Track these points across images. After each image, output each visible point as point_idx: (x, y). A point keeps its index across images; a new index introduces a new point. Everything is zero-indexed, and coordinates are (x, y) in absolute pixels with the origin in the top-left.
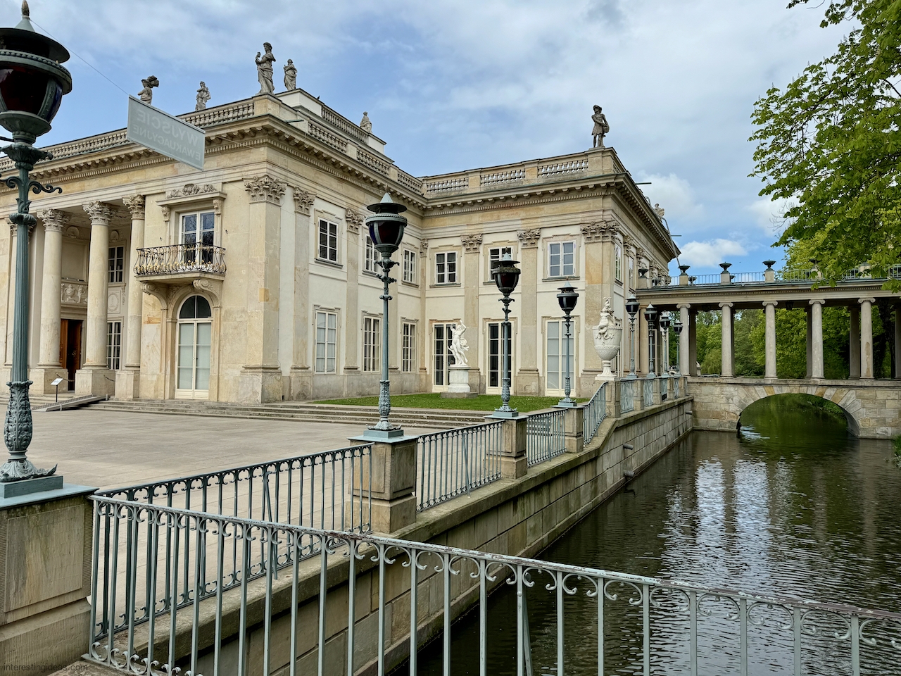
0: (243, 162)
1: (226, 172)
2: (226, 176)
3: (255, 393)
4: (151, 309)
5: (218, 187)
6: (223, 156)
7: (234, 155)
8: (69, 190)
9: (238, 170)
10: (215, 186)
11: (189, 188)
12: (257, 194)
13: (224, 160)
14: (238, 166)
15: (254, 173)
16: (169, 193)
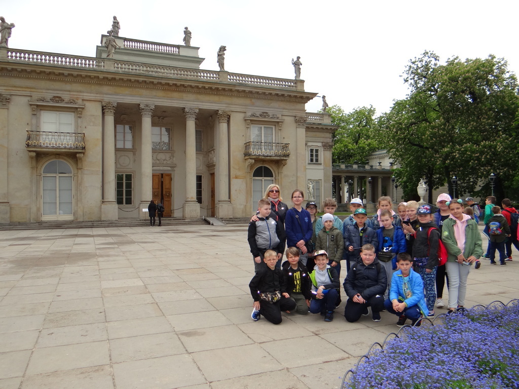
0: (293, 107)
1: (284, 110)
2: (284, 113)
4: (237, 171)
6: (282, 103)
7: (287, 103)
8: (168, 96)
10: (278, 116)
11: (265, 114)
12: (301, 124)
13: (283, 105)
14: (291, 110)
15: (299, 114)
16: (249, 114)
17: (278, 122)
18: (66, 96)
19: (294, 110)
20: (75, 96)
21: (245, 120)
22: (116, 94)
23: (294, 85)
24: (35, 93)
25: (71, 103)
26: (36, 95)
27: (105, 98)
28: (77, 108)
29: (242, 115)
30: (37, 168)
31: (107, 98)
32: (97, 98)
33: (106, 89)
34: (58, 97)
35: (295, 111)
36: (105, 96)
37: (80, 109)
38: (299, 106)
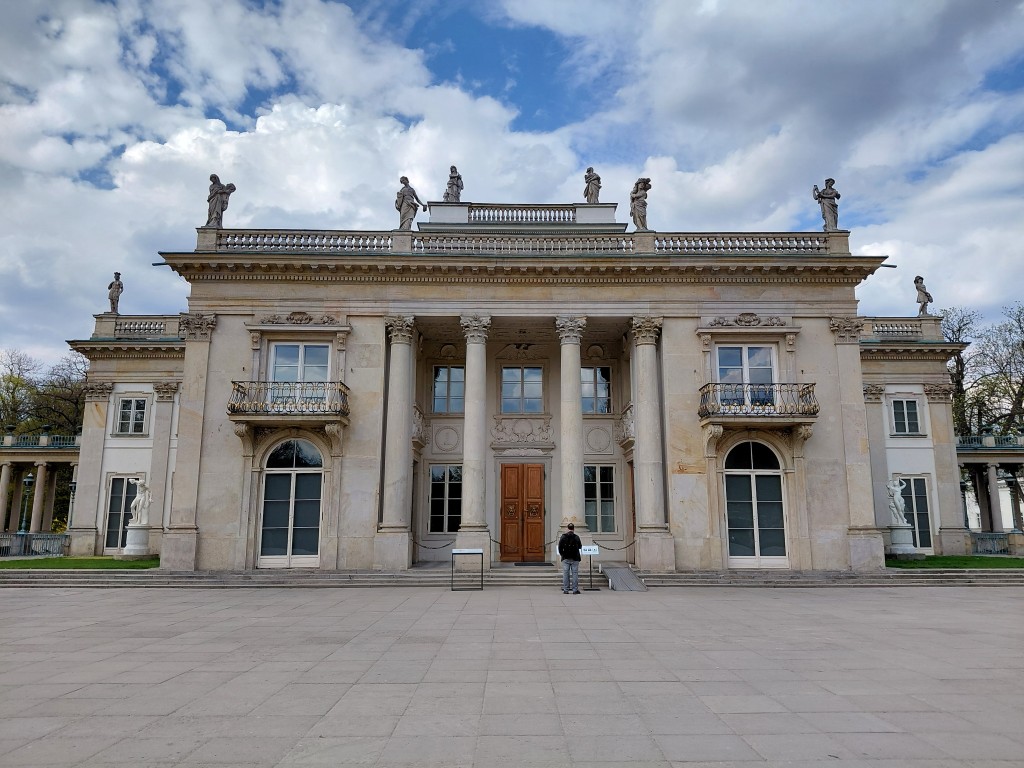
0: (823, 297)
1: (799, 306)
2: (799, 311)
3: (876, 558)
4: (683, 455)
5: (788, 320)
6: (791, 288)
7: (806, 289)
8: (521, 295)
9: (816, 306)
10: (783, 319)
11: (747, 318)
12: (847, 335)
13: (794, 293)
14: (818, 302)
15: (840, 312)
16: (708, 319)
17: (784, 335)
18: (317, 312)
19: (826, 302)
20: (335, 310)
21: (699, 335)
22: (414, 300)
23: (823, 245)
24: (260, 308)
25: (324, 323)
26: (261, 313)
27: (392, 310)
28: (335, 333)
29: (691, 325)
30: (254, 456)
31: (395, 309)
32: (376, 310)
33: (393, 291)
34: (299, 313)
35: (828, 306)
36: (391, 304)
37: (341, 335)
38: (837, 293)
